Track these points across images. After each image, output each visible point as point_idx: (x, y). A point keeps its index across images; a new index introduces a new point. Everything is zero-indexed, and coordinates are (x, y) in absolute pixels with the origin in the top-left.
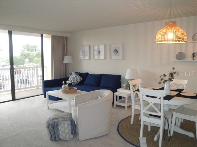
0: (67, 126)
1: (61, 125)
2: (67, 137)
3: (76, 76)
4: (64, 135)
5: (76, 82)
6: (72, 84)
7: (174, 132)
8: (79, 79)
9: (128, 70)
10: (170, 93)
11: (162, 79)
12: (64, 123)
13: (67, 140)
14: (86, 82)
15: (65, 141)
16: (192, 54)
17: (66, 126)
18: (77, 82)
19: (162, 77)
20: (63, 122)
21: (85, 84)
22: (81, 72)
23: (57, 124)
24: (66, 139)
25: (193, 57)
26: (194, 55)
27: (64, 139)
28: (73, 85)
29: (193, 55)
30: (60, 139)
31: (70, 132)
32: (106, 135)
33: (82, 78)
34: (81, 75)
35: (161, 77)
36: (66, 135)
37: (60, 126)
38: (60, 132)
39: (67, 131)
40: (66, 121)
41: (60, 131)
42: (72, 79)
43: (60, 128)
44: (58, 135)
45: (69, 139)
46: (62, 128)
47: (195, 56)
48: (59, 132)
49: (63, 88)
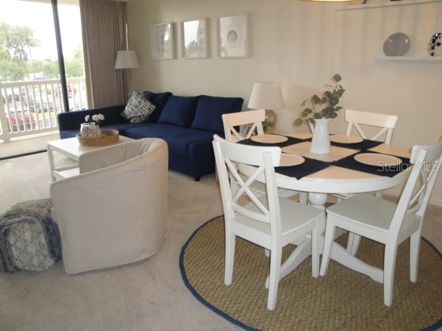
0: (32, 235)
1: (14, 233)
2: (35, 262)
3: (140, 102)
4: (25, 259)
5: (140, 116)
6: (132, 121)
7: (332, 263)
8: (147, 108)
9: (255, 84)
10: (330, 154)
11: (308, 111)
12: (23, 227)
13: (36, 271)
14: (163, 117)
15: (31, 273)
16: (430, 38)
17: (28, 236)
18: (143, 115)
19: (309, 105)
20: (21, 225)
21: (159, 121)
22: (155, 91)
23: (6, 231)
24: (33, 269)
25: (433, 48)
26: (437, 41)
27: (27, 268)
28: (133, 124)
29: (434, 41)
30: (17, 269)
31: (46, 252)
32: (147, 260)
33: (154, 107)
34: (152, 97)
35: (304, 104)
36: (32, 258)
37: (12, 237)
38: (15, 252)
39: (32, 249)
40: (31, 222)
41: (13, 248)
42: (132, 110)
43: (12, 239)
44: (10, 258)
45: (41, 269)
46: (17, 240)
47: (439, 44)
48: (11, 250)
49: (81, 133)
